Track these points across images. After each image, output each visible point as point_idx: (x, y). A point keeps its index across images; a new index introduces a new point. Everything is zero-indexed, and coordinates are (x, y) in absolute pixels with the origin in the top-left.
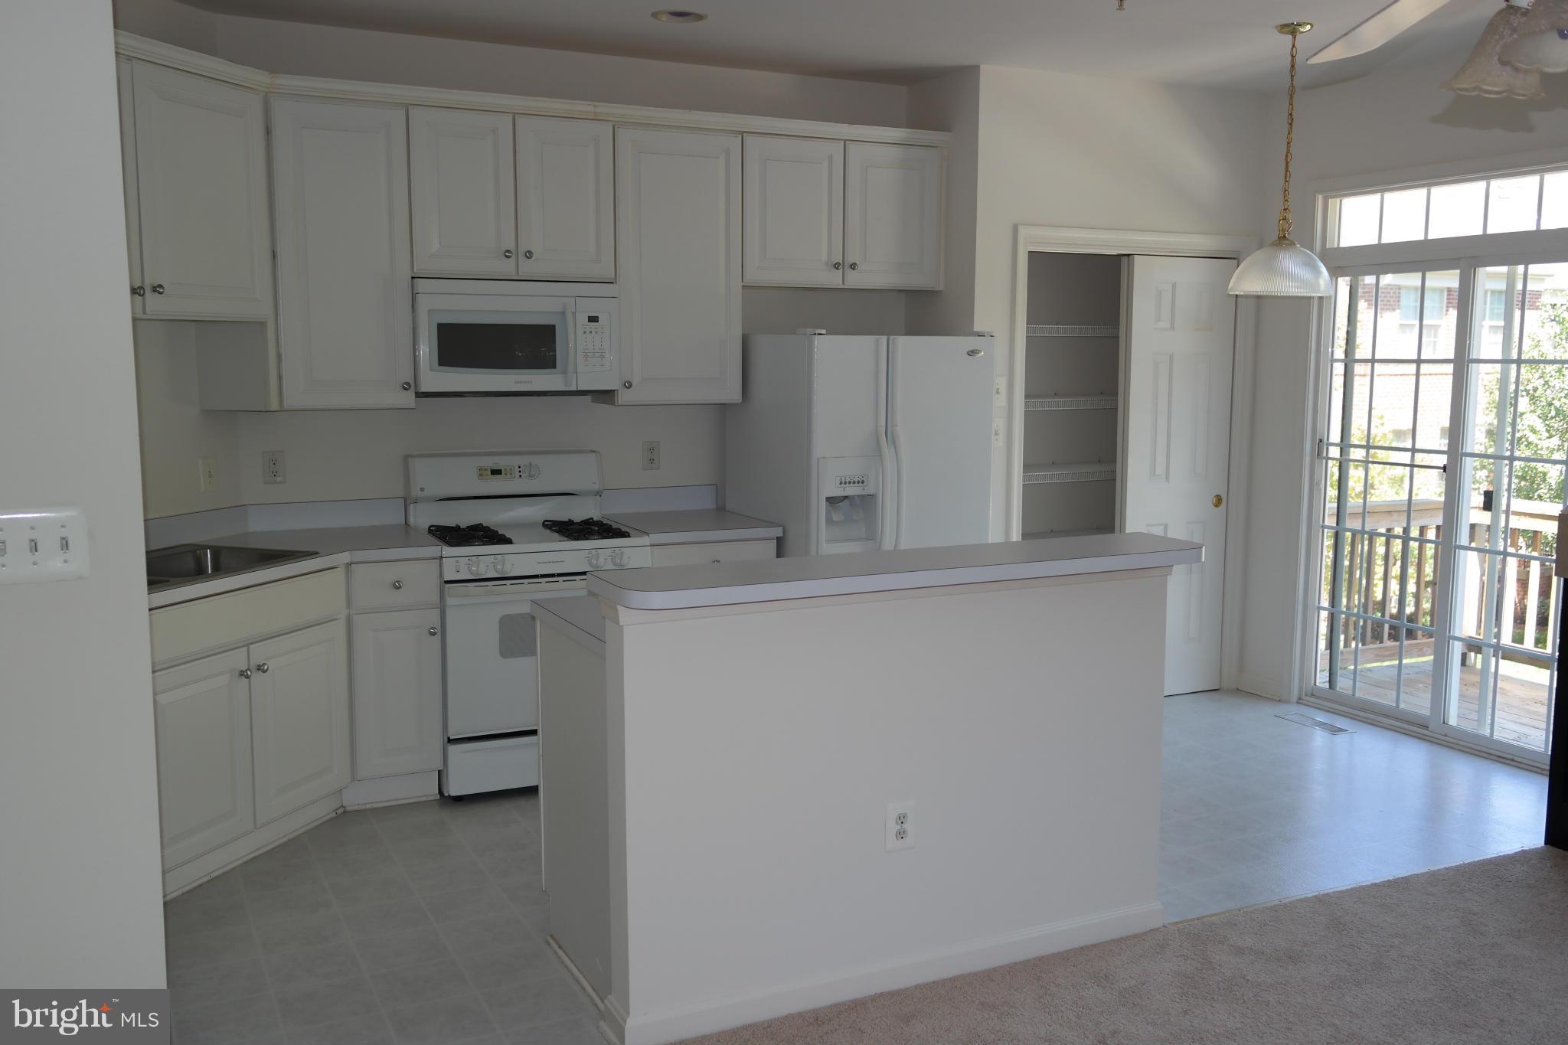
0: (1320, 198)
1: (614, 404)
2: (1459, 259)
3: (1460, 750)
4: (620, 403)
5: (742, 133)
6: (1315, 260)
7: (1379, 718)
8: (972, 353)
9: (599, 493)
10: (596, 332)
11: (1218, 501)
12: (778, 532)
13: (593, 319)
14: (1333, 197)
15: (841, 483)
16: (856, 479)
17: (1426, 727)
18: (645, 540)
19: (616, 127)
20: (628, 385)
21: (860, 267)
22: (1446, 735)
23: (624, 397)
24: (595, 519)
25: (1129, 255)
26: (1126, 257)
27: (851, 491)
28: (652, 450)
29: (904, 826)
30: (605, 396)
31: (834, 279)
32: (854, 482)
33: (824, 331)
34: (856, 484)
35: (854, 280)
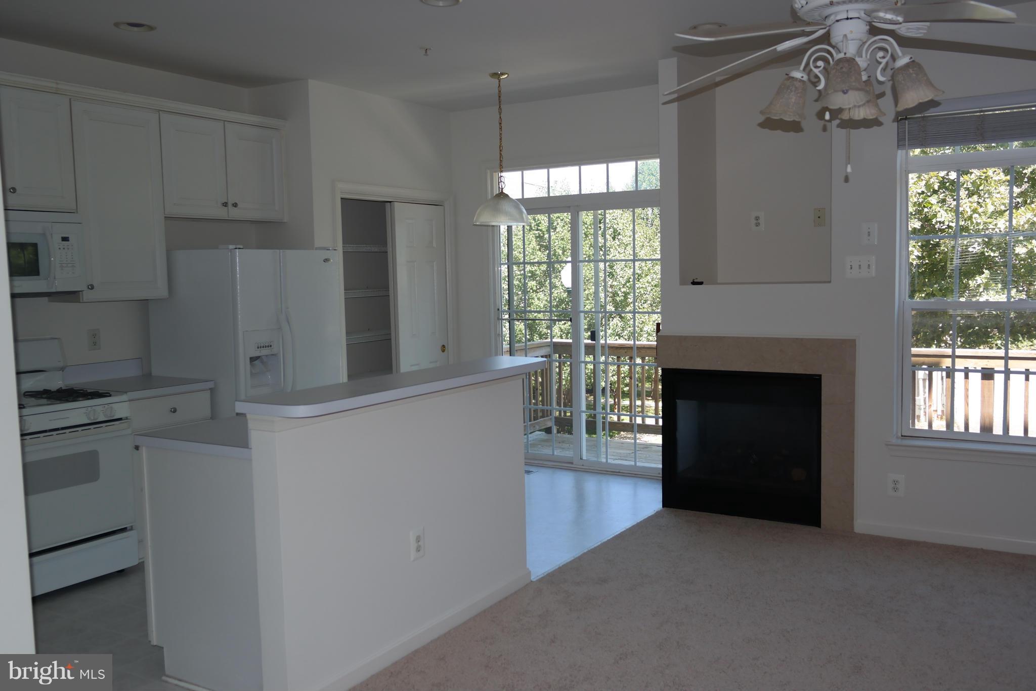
0: (489, 171)
1: (80, 302)
2: (569, 207)
3: (591, 472)
4: (85, 300)
5: (159, 110)
6: (518, 204)
7: (545, 463)
8: (326, 260)
9: (62, 369)
10: (68, 249)
11: (443, 348)
12: (210, 385)
13: (65, 239)
14: (495, 172)
15: (258, 348)
16: (267, 345)
17: (572, 463)
18: (124, 397)
19: (72, 100)
20: (91, 287)
21: (240, 205)
22: (583, 465)
23: (87, 295)
24: (63, 388)
25: (390, 202)
26: (389, 203)
27: (264, 352)
28: (94, 336)
29: (419, 543)
30: (71, 296)
31: (222, 213)
32: (266, 347)
33: (241, 247)
34: (267, 348)
35: (235, 213)
